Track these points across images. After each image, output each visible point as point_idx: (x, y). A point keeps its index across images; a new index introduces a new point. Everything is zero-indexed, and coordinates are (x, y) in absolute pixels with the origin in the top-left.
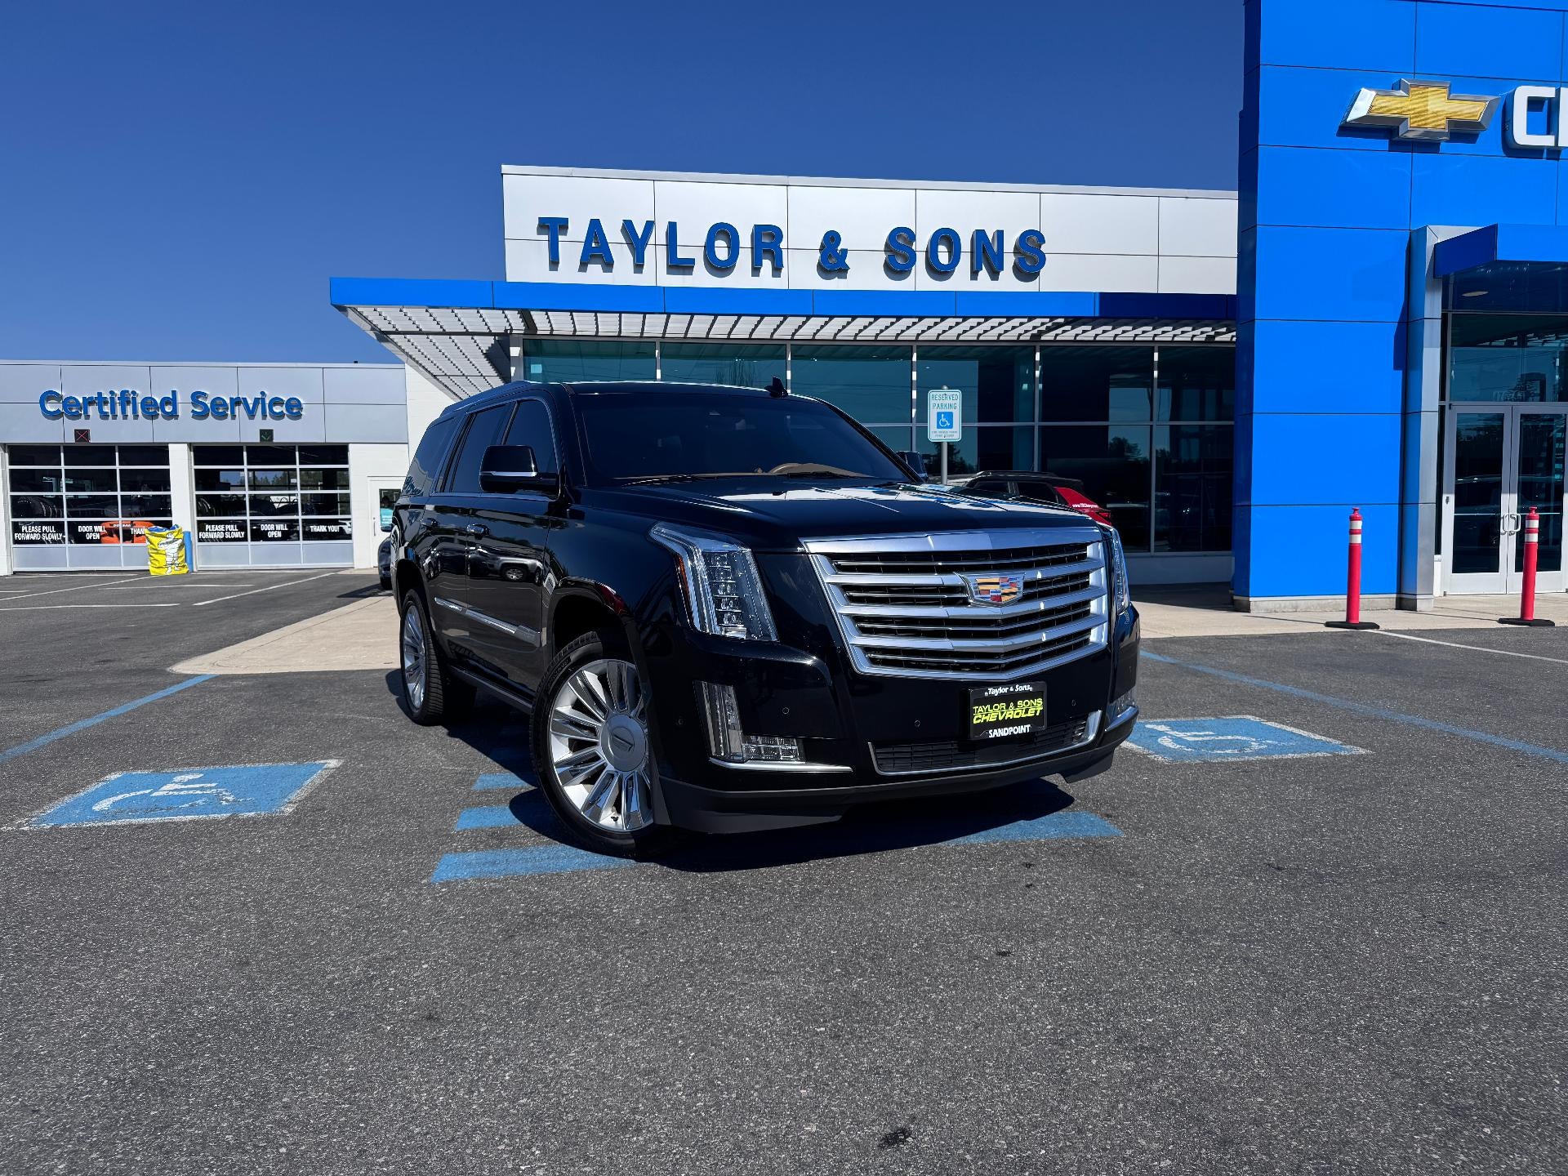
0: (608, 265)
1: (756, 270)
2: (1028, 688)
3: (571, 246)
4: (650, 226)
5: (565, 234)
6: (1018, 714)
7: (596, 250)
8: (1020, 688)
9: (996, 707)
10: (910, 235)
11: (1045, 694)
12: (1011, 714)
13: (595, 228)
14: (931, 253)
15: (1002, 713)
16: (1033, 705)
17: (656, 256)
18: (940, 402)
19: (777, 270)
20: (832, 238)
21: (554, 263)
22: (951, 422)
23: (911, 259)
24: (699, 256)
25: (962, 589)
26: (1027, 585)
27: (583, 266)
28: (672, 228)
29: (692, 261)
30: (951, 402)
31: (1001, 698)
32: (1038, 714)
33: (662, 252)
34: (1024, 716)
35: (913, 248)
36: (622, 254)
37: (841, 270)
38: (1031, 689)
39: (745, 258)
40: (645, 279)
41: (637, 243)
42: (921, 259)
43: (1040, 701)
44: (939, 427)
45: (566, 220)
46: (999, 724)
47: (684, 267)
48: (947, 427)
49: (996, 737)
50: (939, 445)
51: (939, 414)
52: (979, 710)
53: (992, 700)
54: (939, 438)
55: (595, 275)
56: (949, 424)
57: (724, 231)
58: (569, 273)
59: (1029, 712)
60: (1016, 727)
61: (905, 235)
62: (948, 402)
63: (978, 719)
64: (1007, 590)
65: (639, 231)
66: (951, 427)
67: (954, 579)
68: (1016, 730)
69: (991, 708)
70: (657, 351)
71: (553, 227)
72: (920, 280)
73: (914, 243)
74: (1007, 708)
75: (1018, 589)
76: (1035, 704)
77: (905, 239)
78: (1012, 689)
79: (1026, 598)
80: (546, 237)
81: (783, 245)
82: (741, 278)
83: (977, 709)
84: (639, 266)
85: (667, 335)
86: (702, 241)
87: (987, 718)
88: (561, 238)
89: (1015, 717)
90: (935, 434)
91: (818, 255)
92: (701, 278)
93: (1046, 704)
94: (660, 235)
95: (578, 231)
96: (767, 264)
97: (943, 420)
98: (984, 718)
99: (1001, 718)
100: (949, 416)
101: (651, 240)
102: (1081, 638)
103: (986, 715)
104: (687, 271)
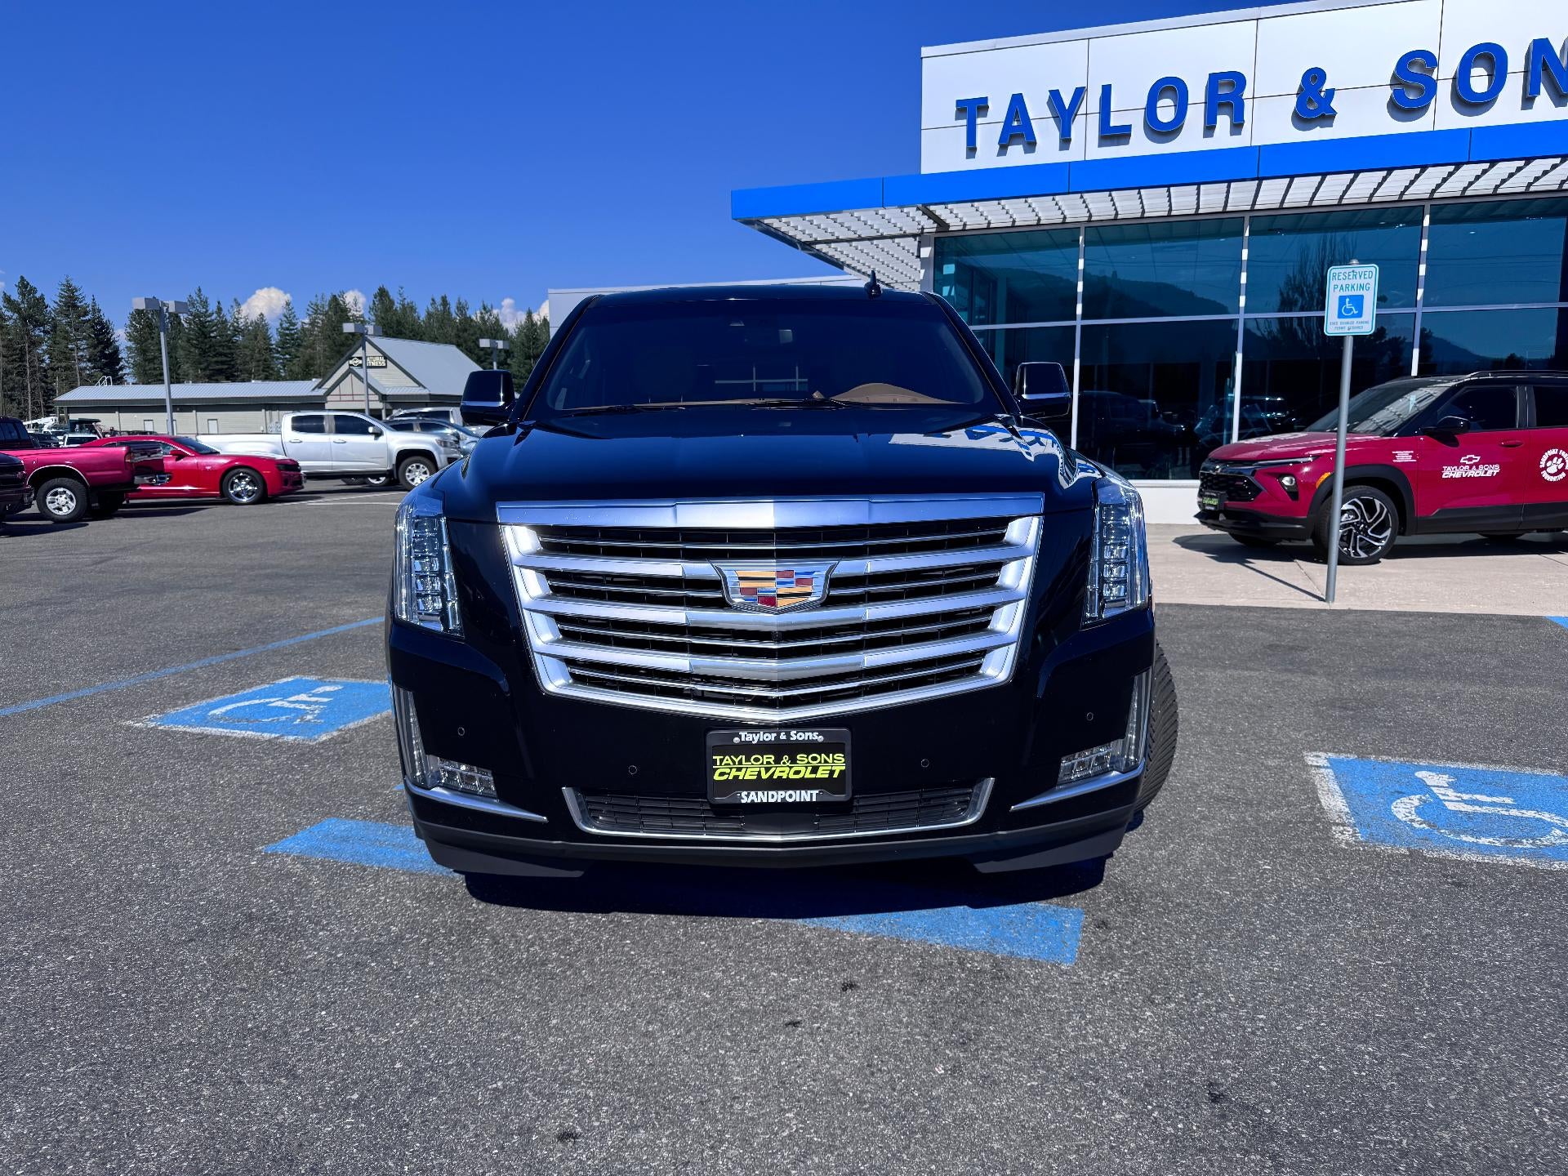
0: (1031, 145)
1: (1210, 128)
2: (814, 736)
3: (989, 130)
4: (1079, 93)
5: (985, 116)
6: (797, 773)
7: (1018, 130)
8: (796, 736)
9: (757, 760)
10: (1429, 60)
11: (848, 748)
12: (783, 771)
13: (1017, 102)
14: (1461, 79)
15: (767, 770)
16: (826, 762)
17: (1086, 128)
18: (1344, 283)
19: (1237, 126)
20: (1314, 77)
21: (972, 150)
22: (1360, 308)
23: (1431, 89)
24: (1137, 122)
25: (715, 585)
26: (835, 582)
27: (1003, 148)
28: (1107, 90)
29: (1129, 127)
30: (1362, 281)
31: (763, 748)
32: (835, 776)
33: (1094, 122)
34: (808, 776)
35: (1434, 76)
36: (1045, 130)
37: (1326, 116)
38: (821, 739)
39: (1195, 115)
40: (1074, 154)
41: (1064, 113)
42: (1444, 90)
43: (839, 756)
44: (1340, 316)
45: (985, 99)
46: (758, 784)
47: (1120, 135)
48: (1354, 316)
49: (753, 804)
50: (1340, 340)
51: (1342, 299)
52: (725, 762)
53: (749, 750)
54: (1341, 331)
55: (1017, 156)
56: (1356, 312)
57: (1171, 87)
58: (988, 157)
59: (820, 771)
60: (791, 792)
61: (1419, 59)
62: (1358, 281)
63: (722, 774)
64: (783, 590)
65: (1067, 103)
66: (1360, 315)
67: (702, 569)
68: (791, 796)
69: (748, 760)
70: (1081, 238)
71: (972, 109)
72: (1442, 115)
73: (1436, 70)
74: (777, 761)
75: (817, 590)
76: (830, 761)
77: (1422, 66)
78: (783, 737)
79: (829, 602)
80: (964, 122)
81: (1247, 93)
82: (1192, 139)
83: (721, 761)
84: (1065, 141)
85: (1093, 219)
86: (1144, 103)
87: (741, 775)
88: (979, 121)
89: (792, 776)
90: (1334, 326)
91: (1295, 99)
92: (1140, 145)
93: (850, 761)
94: (1092, 102)
95: (998, 111)
96: (1223, 121)
97: (1348, 306)
98: (734, 773)
99: (764, 776)
100: (1358, 301)
101: (1082, 110)
102: (969, 664)
103: (739, 769)
104: (1123, 140)
